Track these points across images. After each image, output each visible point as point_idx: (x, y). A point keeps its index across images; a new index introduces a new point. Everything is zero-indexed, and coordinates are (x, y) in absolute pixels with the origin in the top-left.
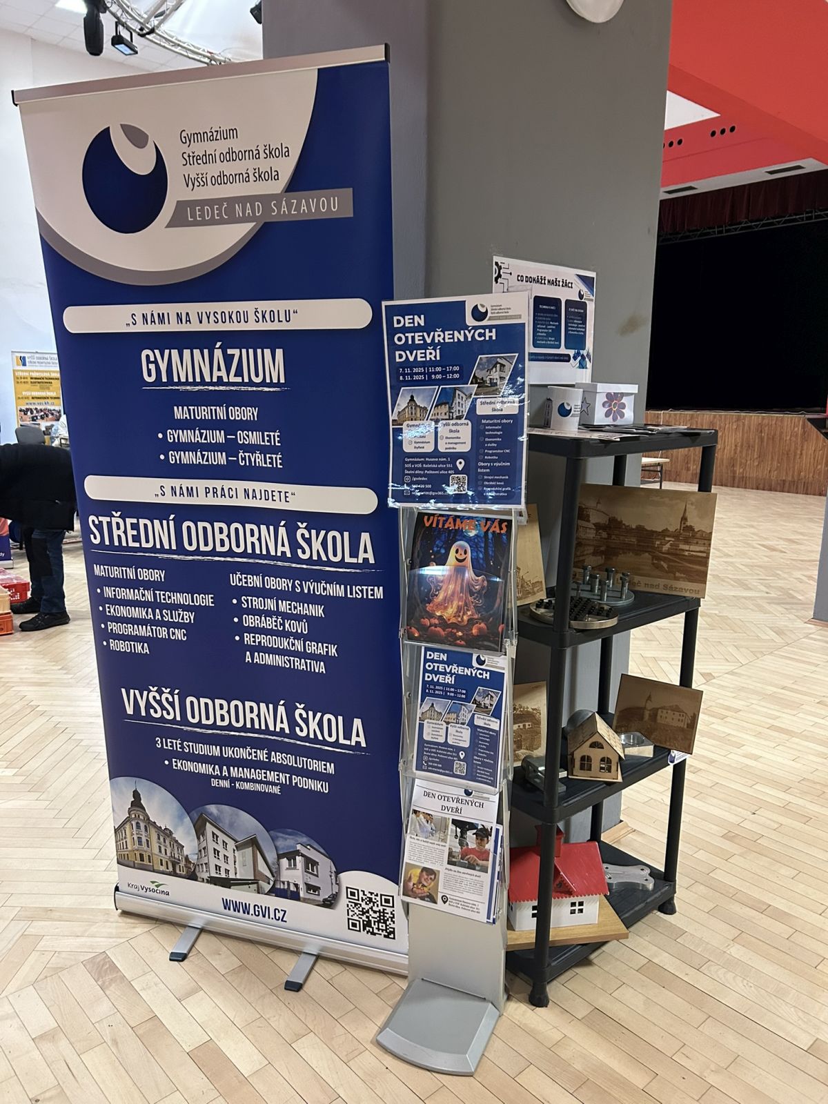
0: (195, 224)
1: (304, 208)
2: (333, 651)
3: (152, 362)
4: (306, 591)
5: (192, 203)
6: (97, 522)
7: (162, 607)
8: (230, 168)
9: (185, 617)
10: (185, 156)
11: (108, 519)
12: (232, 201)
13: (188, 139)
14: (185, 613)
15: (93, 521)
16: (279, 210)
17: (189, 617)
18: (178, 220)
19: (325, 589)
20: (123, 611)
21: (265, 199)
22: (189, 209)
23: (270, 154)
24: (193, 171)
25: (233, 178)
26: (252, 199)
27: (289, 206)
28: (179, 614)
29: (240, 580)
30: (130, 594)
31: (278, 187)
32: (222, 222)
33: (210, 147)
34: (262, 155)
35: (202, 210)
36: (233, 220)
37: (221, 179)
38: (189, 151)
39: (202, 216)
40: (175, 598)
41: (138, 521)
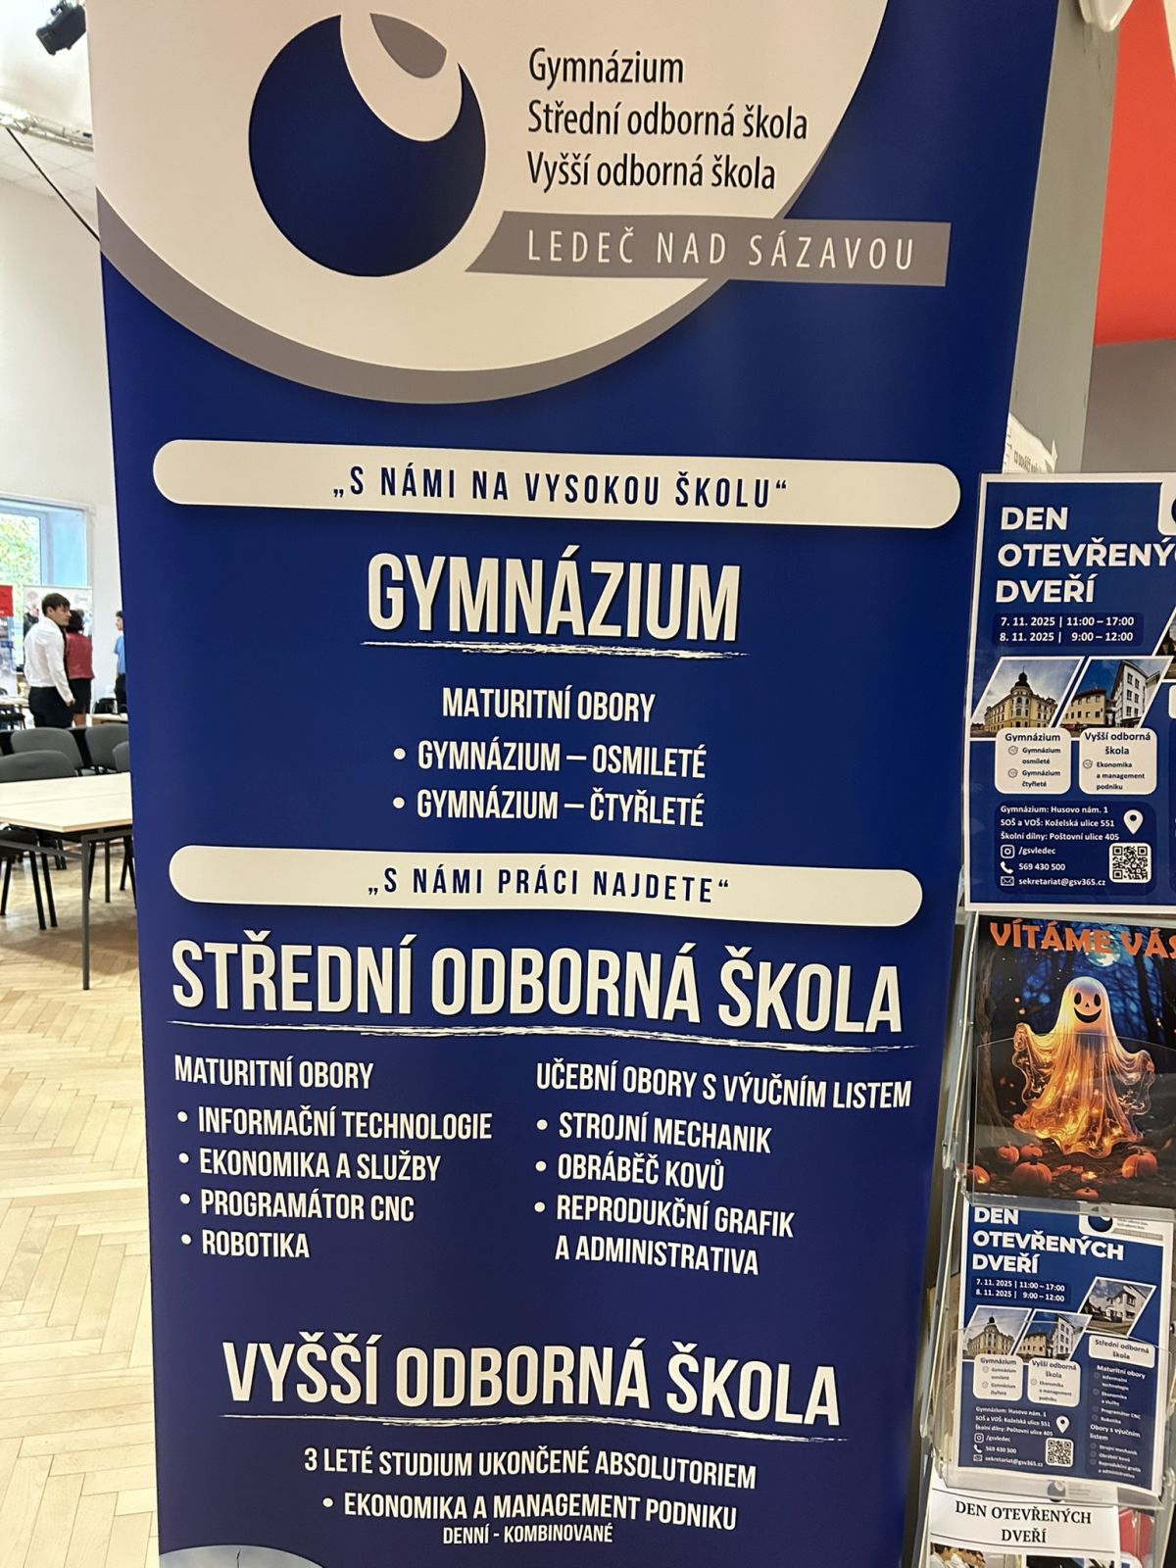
0: (545, 269)
1: (828, 256)
2: (783, 1225)
3: (396, 584)
4: (730, 1097)
5: (542, 223)
6: (197, 955)
7: (354, 1147)
8: (651, 149)
9: (415, 1168)
10: (538, 109)
11: (233, 949)
12: (648, 226)
13: (549, 71)
14: (416, 1158)
15: (186, 955)
16: (767, 257)
17: (427, 1167)
18: (502, 256)
19: (778, 1092)
20: (249, 1163)
21: (737, 229)
22: (531, 232)
23: (760, 127)
24: (554, 146)
25: (661, 173)
26: (704, 225)
27: (793, 250)
28: (400, 1163)
29: (561, 1076)
30: (271, 1123)
31: (769, 204)
32: (614, 270)
33: (604, 96)
34: (740, 127)
35: (565, 241)
36: (645, 266)
37: (628, 171)
38: (549, 98)
39: (564, 252)
40: (394, 1126)
41: (315, 951)
